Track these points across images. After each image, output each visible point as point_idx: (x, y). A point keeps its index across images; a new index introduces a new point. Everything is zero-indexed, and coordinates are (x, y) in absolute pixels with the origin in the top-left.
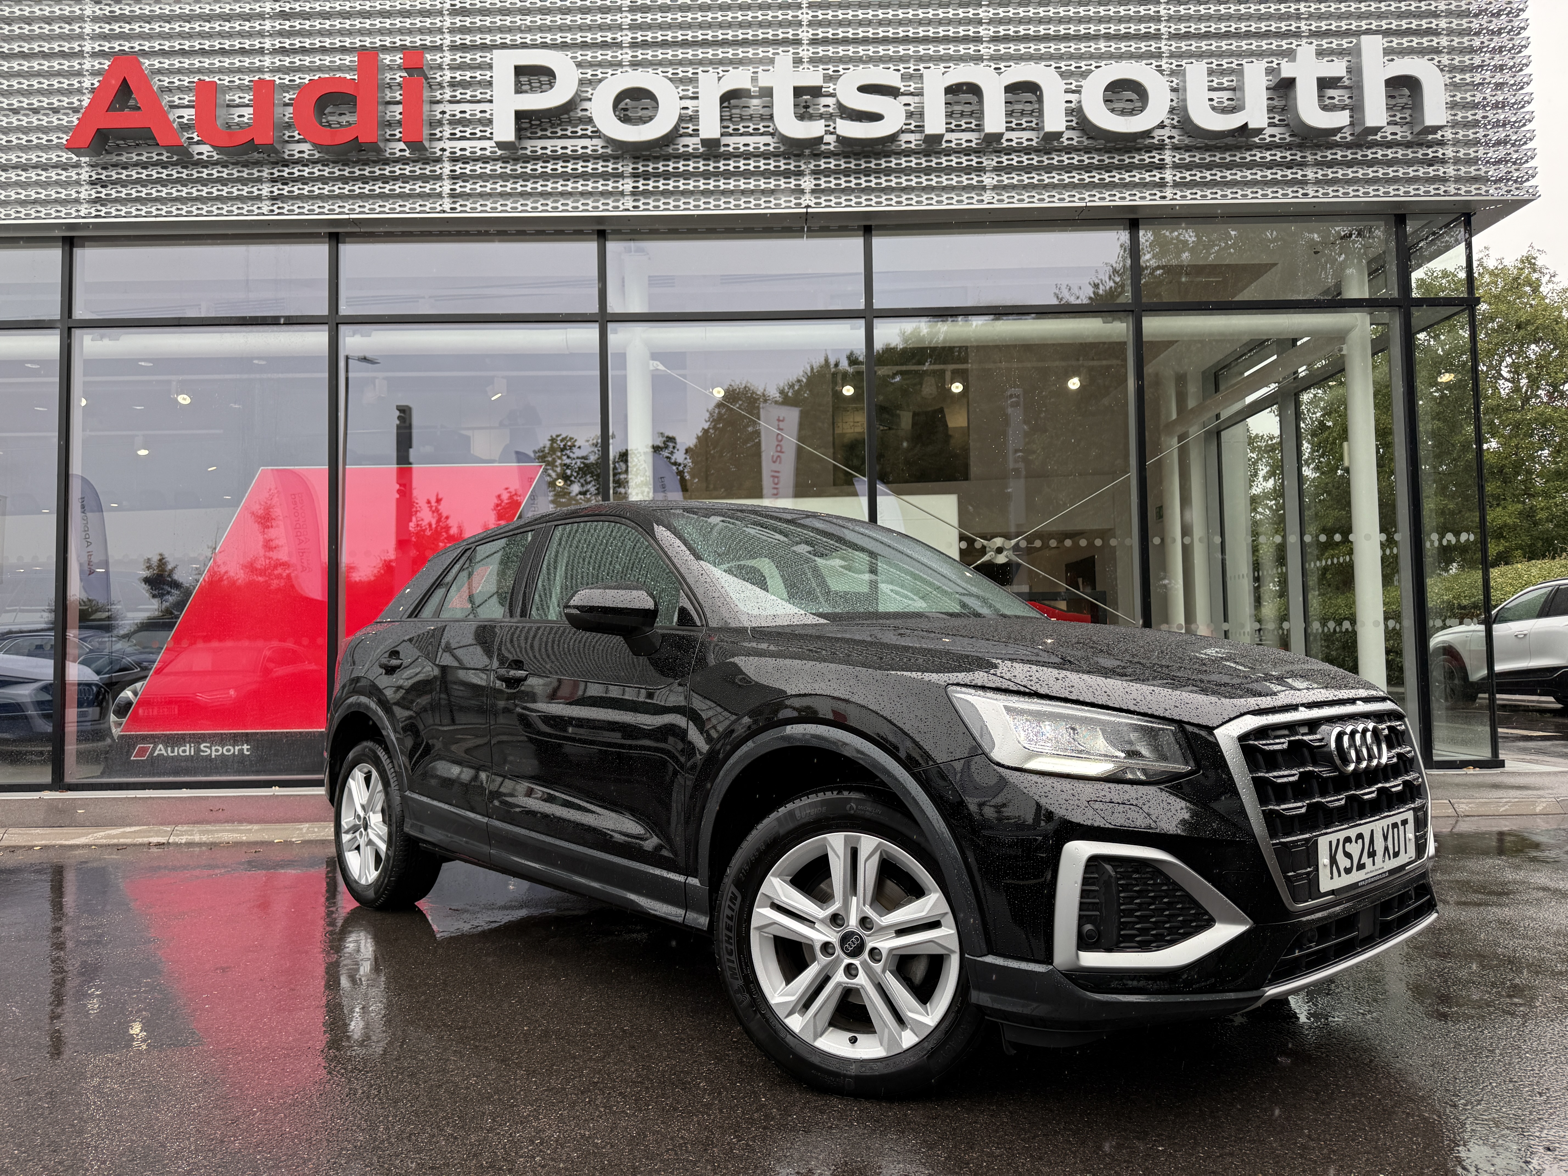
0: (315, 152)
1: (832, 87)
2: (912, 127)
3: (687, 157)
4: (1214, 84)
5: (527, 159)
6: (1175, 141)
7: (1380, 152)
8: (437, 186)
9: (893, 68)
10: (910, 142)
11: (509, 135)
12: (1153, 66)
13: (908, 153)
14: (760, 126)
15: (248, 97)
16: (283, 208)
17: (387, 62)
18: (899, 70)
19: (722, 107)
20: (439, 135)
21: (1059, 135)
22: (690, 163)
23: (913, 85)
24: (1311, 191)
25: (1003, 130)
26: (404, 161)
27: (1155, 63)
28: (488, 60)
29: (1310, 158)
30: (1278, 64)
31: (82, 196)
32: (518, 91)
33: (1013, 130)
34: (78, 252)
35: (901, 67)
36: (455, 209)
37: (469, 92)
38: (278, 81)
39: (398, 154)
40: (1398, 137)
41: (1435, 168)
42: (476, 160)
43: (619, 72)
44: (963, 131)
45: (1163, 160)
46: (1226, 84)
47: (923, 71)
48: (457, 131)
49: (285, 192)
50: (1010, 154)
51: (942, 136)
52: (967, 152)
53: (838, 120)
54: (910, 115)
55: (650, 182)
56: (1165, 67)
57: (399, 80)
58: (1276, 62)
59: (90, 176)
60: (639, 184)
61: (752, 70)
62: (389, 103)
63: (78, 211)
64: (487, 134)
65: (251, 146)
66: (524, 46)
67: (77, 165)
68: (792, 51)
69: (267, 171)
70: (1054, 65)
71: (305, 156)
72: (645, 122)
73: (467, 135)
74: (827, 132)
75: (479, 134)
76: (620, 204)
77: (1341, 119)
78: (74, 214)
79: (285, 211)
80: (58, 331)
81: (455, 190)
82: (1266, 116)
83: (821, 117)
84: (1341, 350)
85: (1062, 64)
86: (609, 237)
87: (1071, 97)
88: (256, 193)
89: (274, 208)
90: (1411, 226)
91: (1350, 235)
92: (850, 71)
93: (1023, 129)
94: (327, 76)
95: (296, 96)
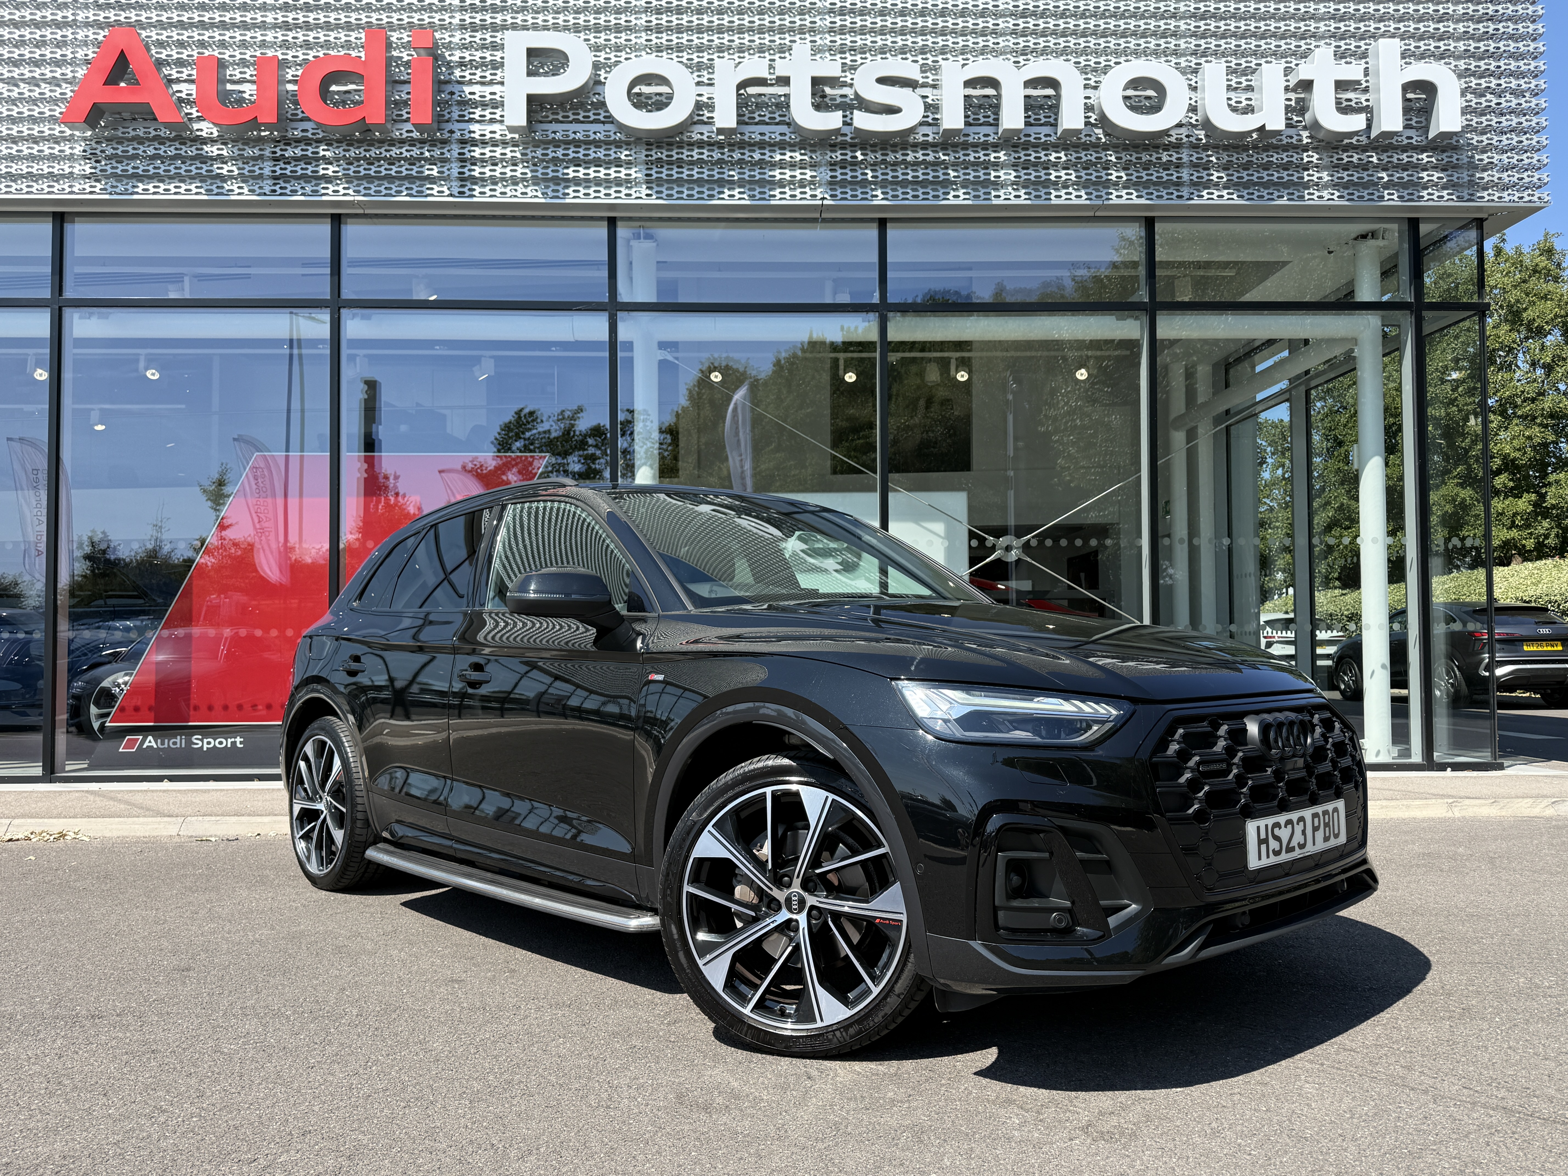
0: (319, 131)
1: (850, 76)
2: (930, 120)
3: (701, 144)
4: (1233, 83)
5: (537, 144)
6: (1192, 139)
7: (1396, 156)
8: (445, 169)
9: (911, 58)
10: (928, 135)
11: (521, 120)
12: (1172, 64)
13: (925, 146)
14: (776, 115)
15: (249, 73)
16: (285, 188)
17: (394, 39)
18: (916, 61)
19: (738, 95)
20: (447, 116)
21: (1079, 131)
22: (705, 151)
23: (932, 77)
24: (1325, 194)
25: (1021, 125)
26: (412, 142)
27: (1174, 61)
28: (498, 40)
29: (1327, 159)
30: (1297, 65)
31: (76, 171)
32: (530, 74)
33: (1031, 125)
34: (68, 227)
35: (919, 58)
36: (464, 193)
37: (479, 73)
38: (281, 57)
39: (405, 135)
40: (1413, 141)
41: (1449, 173)
42: (484, 143)
43: (632, 56)
44: (981, 125)
45: (1180, 159)
46: (1245, 84)
47: (942, 62)
48: (466, 113)
49: (288, 172)
50: (1027, 149)
51: (960, 130)
52: (985, 146)
53: (855, 112)
54: (927, 107)
55: (664, 170)
56: (1183, 64)
57: (406, 58)
58: (1295, 62)
59: (84, 151)
60: (653, 172)
61: (769, 57)
62: (396, 82)
63: (70, 187)
64: (497, 117)
65: (254, 123)
66: (535, 27)
67: (71, 139)
68: (809, 39)
69: (269, 150)
70: (1074, 60)
71: (309, 135)
72: (659, 109)
73: (476, 117)
74: (845, 123)
75: (489, 117)
76: (632, 191)
77: (1357, 122)
78: (68, 190)
79: (287, 191)
80: (49, 310)
81: (463, 173)
82: (1284, 117)
83: (838, 107)
84: (1352, 351)
85: (1081, 59)
86: (619, 224)
87: (1090, 92)
88: (258, 172)
89: (277, 188)
90: (1424, 228)
91: (1364, 237)
92: (868, 61)
93: (1041, 125)
94: (332, 53)
95: (299, 73)
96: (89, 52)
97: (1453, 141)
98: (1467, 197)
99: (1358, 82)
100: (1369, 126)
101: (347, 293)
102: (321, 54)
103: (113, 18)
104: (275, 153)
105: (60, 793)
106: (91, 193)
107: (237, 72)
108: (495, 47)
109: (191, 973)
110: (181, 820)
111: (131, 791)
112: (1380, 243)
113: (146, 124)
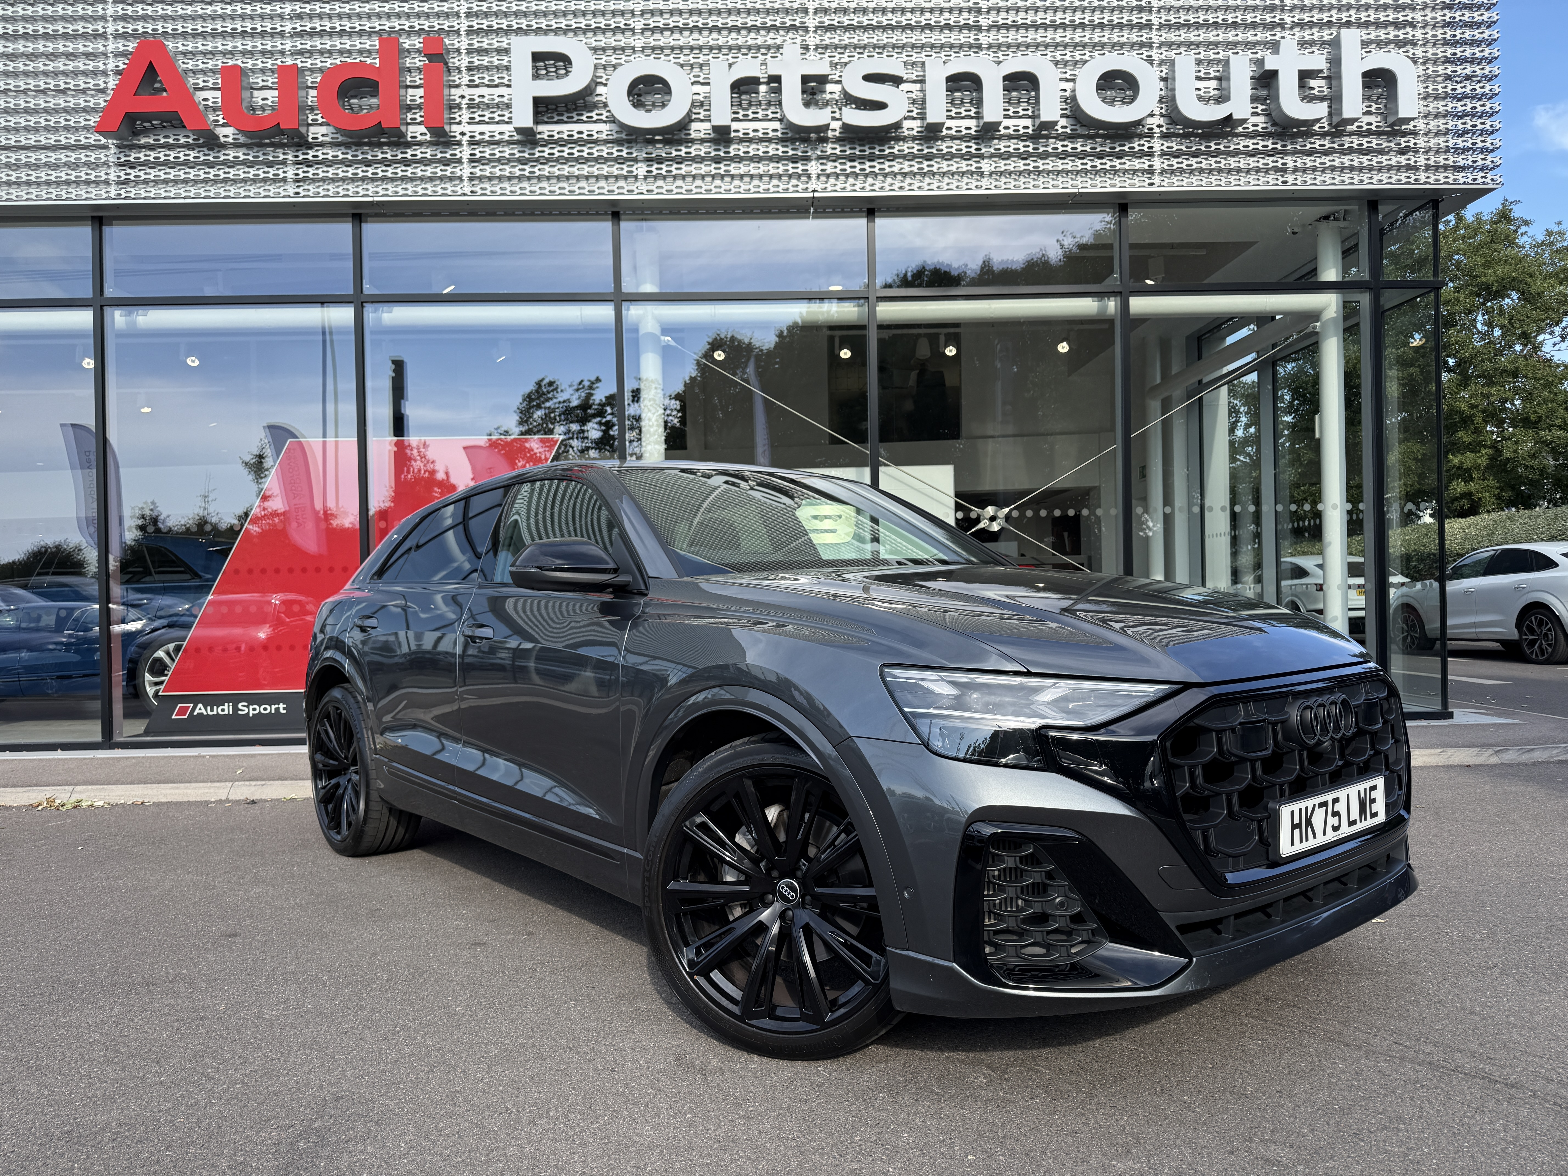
0: (338, 135)
1: (838, 74)
3: (698, 142)
5: (544, 144)
6: (1164, 129)
7: (1356, 142)
8: (457, 170)
9: (896, 56)
10: (912, 129)
11: (527, 120)
12: (1144, 56)
13: (910, 139)
14: (769, 112)
15: (271, 80)
16: (309, 190)
18: (901, 58)
19: (732, 94)
20: (459, 119)
21: (1056, 123)
22: (702, 147)
23: (915, 73)
24: (1290, 178)
25: (1001, 119)
26: (425, 144)
27: (1146, 54)
28: (504, 45)
29: (1290, 147)
30: (1263, 56)
31: (111, 177)
32: (535, 76)
33: (1011, 117)
34: (108, 231)
35: (903, 55)
36: (475, 192)
37: (487, 77)
38: (300, 65)
39: (420, 137)
40: (1373, 127)
41: (1407, 157)
42: (495, 144)
43: (632, 58)
44: (963, 118)
45: (1151, 148)
46: (1213, 74)
47: (925, 59)
48: (476, 115)
49: (310, 175)
50: (1007, 141)
51: (943, 124)
52: (967, 139)
53: (844, 108)
54: (913, 102)
55: (663, 166)
56: (1156, 57)
57: (418, 64)
58: (1261, 53)
59: (119, 158)
60: (653, 169)
61: (761, 57)
62: (408, 87)
63: (108, 192)
64: (506, 119)
65: (277, 129)
66: (538, 31)
67: (105, 147)
68: (799, 38)
69: (292, 154)
70: (1050, 54)
71: (329, 139)
72: (659, 109)
73: (486, 119)
74: (833, 119)
75: (497, 119)
76: (634, 188)
77: (1320, 110)
78: (104, 195)
79: (311, 193)
80: (91, 308)
81: (474, 173)
83: (827, 103)
84: (1315, 328)
85: (1057, 53)
86: (622, 217)
87: (1066, 85)
88: (282, 175)
89: (300, 190)
90: (1383, 209)
91: (1326, 218)
92: (855, 59)
93: (1020, 117)
94: (349, 60)
95: (318, 80)
96: (120, 63)
97: (1411, 126)
98: (1423, 180)
99: (1321, 71)
100: (1330, 114)
101: (368, 288)
102: (338, 62)
103: (141, 30)
104: (297, 156)
105: (119, 759)
106: (125, 198)
107: (259, 80)
108: (500, 51)
109: (238, 940)
110: (229, 784)
111: (183, 757)
112: (1342, 224)
113: (176, 131)
